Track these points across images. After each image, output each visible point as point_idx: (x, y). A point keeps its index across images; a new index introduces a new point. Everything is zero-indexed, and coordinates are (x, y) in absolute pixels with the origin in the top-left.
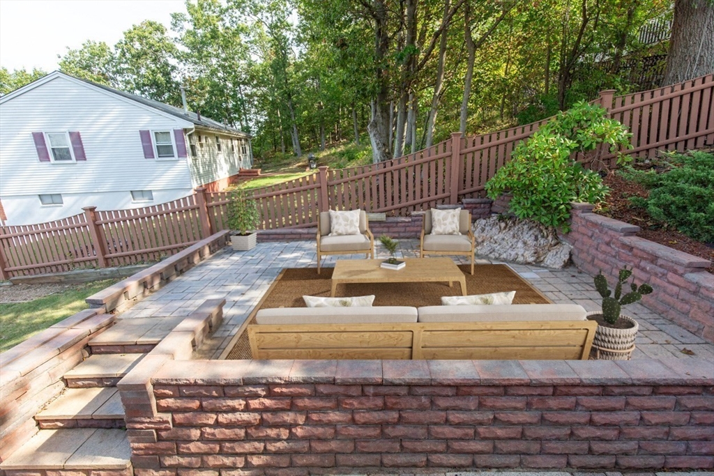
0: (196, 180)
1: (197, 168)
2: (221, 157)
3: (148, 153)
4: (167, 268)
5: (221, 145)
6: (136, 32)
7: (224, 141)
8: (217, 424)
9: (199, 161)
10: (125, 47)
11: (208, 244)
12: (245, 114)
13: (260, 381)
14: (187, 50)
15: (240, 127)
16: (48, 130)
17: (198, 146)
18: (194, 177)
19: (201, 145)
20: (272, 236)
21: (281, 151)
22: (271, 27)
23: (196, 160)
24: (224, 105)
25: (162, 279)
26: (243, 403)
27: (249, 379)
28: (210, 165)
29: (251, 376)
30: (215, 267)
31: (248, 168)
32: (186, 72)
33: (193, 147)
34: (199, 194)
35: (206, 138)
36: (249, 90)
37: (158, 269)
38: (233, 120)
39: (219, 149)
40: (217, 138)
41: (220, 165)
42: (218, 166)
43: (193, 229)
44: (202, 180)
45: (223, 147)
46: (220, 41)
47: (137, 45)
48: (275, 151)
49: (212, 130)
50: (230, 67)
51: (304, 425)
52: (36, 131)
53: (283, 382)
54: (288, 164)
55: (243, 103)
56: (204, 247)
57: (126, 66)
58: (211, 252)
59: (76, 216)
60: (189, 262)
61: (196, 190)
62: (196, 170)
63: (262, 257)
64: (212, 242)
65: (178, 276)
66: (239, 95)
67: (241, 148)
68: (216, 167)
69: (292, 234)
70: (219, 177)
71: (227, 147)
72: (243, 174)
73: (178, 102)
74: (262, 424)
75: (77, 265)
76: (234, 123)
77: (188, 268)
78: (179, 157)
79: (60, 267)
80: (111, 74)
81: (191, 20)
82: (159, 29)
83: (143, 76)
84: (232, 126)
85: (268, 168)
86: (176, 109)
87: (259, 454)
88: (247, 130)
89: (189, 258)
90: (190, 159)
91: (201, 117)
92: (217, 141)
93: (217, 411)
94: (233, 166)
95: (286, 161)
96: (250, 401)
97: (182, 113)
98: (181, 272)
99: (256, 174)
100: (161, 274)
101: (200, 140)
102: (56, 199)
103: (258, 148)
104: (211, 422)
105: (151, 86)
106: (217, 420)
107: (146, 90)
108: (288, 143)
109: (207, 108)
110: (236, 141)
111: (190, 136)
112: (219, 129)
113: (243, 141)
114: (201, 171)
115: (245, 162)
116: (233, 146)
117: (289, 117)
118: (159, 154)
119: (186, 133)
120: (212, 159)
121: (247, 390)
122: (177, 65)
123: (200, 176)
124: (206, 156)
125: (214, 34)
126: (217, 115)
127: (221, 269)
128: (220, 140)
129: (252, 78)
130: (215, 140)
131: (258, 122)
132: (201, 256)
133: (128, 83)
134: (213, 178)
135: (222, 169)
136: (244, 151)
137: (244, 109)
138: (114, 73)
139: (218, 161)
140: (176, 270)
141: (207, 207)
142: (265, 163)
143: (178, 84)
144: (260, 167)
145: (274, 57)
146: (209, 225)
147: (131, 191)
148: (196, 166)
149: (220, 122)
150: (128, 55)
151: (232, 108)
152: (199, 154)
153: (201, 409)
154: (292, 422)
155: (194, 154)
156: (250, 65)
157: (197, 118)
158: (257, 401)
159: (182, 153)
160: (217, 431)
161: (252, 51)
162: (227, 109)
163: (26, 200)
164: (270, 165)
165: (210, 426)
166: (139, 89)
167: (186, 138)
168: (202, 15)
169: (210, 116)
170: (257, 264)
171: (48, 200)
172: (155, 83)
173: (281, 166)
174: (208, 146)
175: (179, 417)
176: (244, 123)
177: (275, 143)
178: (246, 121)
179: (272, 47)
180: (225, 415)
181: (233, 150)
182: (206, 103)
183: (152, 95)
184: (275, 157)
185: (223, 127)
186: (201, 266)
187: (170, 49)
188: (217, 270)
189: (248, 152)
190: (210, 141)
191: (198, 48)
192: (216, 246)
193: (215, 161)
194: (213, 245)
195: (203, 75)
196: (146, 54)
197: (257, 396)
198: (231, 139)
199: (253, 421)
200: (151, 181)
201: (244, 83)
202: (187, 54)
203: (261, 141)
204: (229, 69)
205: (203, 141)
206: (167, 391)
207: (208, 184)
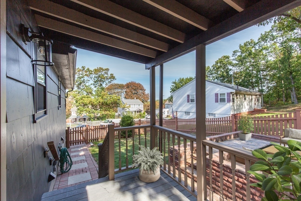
0: (233, 112)
1: (234, 107)
2: (245, 103)
3: (217, 101)
4: (218, 138)
5: (246, 98)
6: (219, 60)
7: (248, 96)
8: (228, 181)
9: (235, 104)
10: (215, 66)
11: (233, 134)
12: (261, 84)
13: (244, 173)
14: (237, 62)
15: (258, 90)
16: (190, 94)
17: (235, 98)
18: (232, 110)
19: (237, 98)
20: (263, 138)
21: (282, 101)
22: (282, 43)
23: (234, 104)
24: (251, 81)
25: (216, 140)
26: (237, 178)
27: (240, 171)
28: (240, 106)
29: (241, 170)
30: (235, 142)
31: (259, 108)
32: (235, 70)
33: (233, 99)
34: (233, 116)
35: (239, 95)
36: (265, 73)
37: (215, 137)
38: (254, 87)
39: (245, 99)
40: (245, 95)
41: (245, 106)
42: (243, 107)
43: (228, 129)
44: (235, 112)
45: (247, 99)
46: (252, 56)
47: (219, 64)
48: (279, 101)
49: (242, 92)
50: (256, 65)
51: (259, 197)
52: (188, 94)
53: (252, 177)
54: (286, 108)
55: (261, 79)
56: (231, 134)
57: (214, 72)
58: (234, 137)
59: (193, 119)
60: (225, 138)
61: (232, 115)
62: (233, 108)
63: (256, 144)
64: (235, 134)
65: (221, 141)
66: (259, 76)
67: (256, 99)
68: (242, 107)
69: (275, 139)
70: (243, 111)
71: (249, 99)
72: (256, 111)
73: (230, 82)
74: (242, 188)
75: (192, 132)
76: (255, 88)
77: (225, 140)
78: (227, 102)
79: (188, 132)
80: (209, 75)
81: (240, 51)
82: (228, 57)
83: (219, 74)
84: (253, 90)
85: (272, 109)
86: (229, 85)
87: (240, 199)
88: (261, 91)
89: (226, 137)
90: (231, 103)
91: (239, 87)
92: (245, 96)
93: (228, 177)
94: (251, 107)
95: (285, 106)
96: (239, 178)
97: (231, 86)
98: (222, 141)
99: (263, 111)
100: (216, 139)
101: (237, 96)
102: (188, 113)
103: (267, 99)
104: (226, 179)
105: (221, 77)
106: (228, 179)
107: (219, 79)
108: (288, 97)
109: (242, 83)
110: (254, 96)
111: (233, 95)
112: (246, 91)
113: (258, 96)
114: (235, 108)
115: (258, 106)
116: (252, 98)
117: (290, 83)
118: (220, 101)
119: (231, 94)
120: (241, 103)
121: (239, 174)
122: (232, 68)
123: (234, 110)
124: (239, 102)
125: (250, 54)
126: (247, 85)
127: (237, 144)
128: (246, 96)
129: (268, 67)
130: (243, 96)
131: (268, 87)
132: (230, 137)
133: (214, 77)
134: (240, 111)
135: (245, 108)
136: (258, 100)
137: (261, 82)
138: (210, 75)
139: (243, 105)
140: (221, 139)
141: (235, 121)
142: (270, 106)
143: (231, 75)
144: (267, 108)
145: (282, 56)
146: (235, 128)
147: (209, 113)
148: (233, 106)
149: (247, 88)
150: (215, 68)
151: (254, 82)
152: (236, 101)
153: (224, 174)
154: (254, 193)
155: (233, 101)
156: (267, 62)
157: (237, 88)
158: (242, 179)
159: (229, 101)
160: (227, 183)
161: (269, 56)
162: (252, 82)
163: (182, 113)
164: (274, 107)
165: (226, 181)
166: (217, 79)
167: (231, 96)
168: (246, 48)
169: (243, 86)
170: (253, 146)
171: (187, 113)
172: (223, 76)
173: (281, 108)
174: (240, 98)
175: (217, 174)
176: (260, 88)
177: (279, 97)
178: (262, 87)
179: (281, 52)
180: (231, 179)
181: (252, 100)
182: (242, 81)
183: (221, 80)
184: (278, 104)
185: (248, 91)
186: (230, 141)
187: (230, 64)
188: (235, 143)
189: (260, 101)
190: (241, 96)
191: (242, 61)
192: (236, 136)
193: (242, 105)
194: (235, 135)
195: (242, 70)
196: (221, 67)
197: (242, 178)
198: (252, 96)
199: (239, 186)
200: (216, 111)
201: (262, 71)
202: (237, 64)
203: (269, 96)
204: (255, 66)
205: (238, 97)
206: (215, 164)
207: (238, 114)
